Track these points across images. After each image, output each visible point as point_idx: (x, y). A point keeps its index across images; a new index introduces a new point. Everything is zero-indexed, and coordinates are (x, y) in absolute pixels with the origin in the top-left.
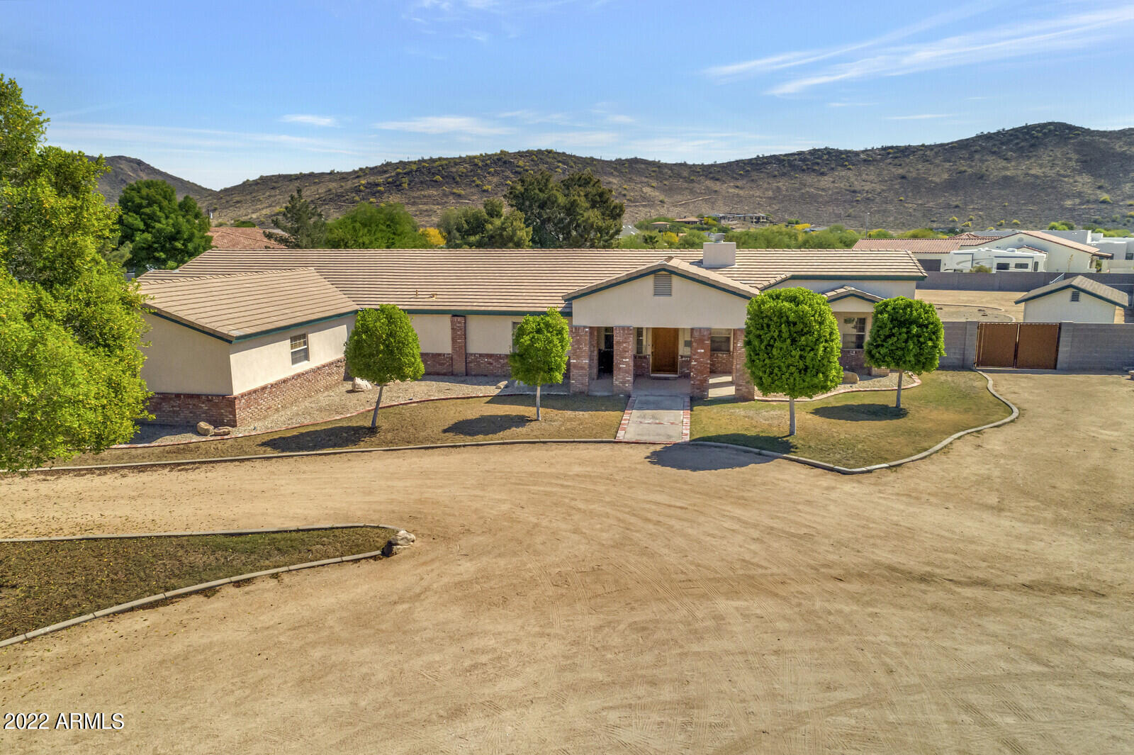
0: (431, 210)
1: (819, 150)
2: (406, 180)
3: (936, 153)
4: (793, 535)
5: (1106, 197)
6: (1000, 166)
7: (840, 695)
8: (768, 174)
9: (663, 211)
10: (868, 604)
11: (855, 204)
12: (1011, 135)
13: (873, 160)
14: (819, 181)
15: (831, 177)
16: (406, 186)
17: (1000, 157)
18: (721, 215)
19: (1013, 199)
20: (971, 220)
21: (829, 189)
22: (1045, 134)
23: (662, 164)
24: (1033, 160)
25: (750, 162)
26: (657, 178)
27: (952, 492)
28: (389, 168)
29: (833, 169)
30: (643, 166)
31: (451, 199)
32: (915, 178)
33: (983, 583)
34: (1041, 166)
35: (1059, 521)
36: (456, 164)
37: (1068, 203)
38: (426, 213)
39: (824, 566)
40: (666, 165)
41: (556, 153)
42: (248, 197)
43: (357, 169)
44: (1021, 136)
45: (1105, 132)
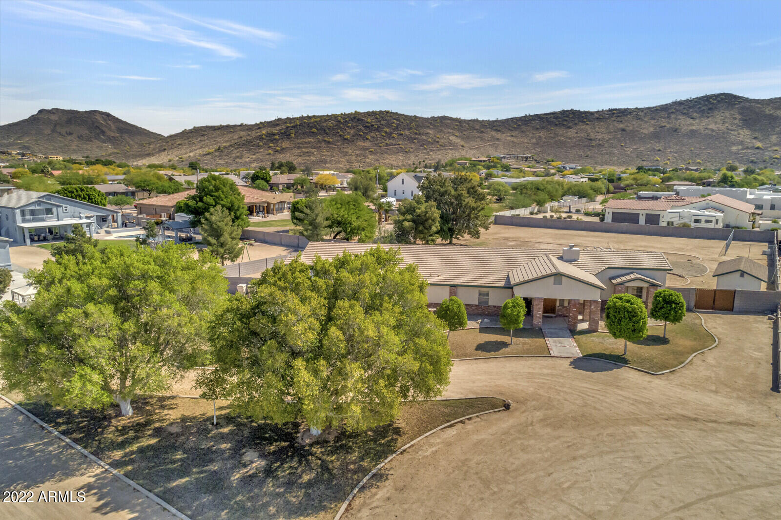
0: (310, 152)
1: (567, 111)
2: (293, 131)
3: (645, 113)
4: (646, 403)
5: (759, 144)
6: (688, 123)
7: (679, 455)
8: (533, 127)
9: (463, 153)
10: (679, 428)
11: (591, 148)
12: (696, 102)
13: (603, 118)
14: (567, 132)
15: (575, 129)
16: (293, 135)
17: (688, 117)
18: (502, 156)
19: (697, 146)
20: (669, 160)
21: (574, 137)
22: (718, 101)
23: (462, 120)
24: (710, 119)
25: (520, 119)
26: (459, 130)
27: (698, 384)
28: (280, 122)
29: (576, 124)
30: (449, 122)
31: (324, 145)
32: (631, 131)
33: (715, 422)
34: (716, 123)
35: (739, 398)
36: (326, 121)
37: (734, 148)
38: (307, 154)
39: (660, 415)
40: (465, 121)
41: (391, 113)
42: (187, 141)
43: (258, 122)
44: (702, 102)
45: (759, 100)
